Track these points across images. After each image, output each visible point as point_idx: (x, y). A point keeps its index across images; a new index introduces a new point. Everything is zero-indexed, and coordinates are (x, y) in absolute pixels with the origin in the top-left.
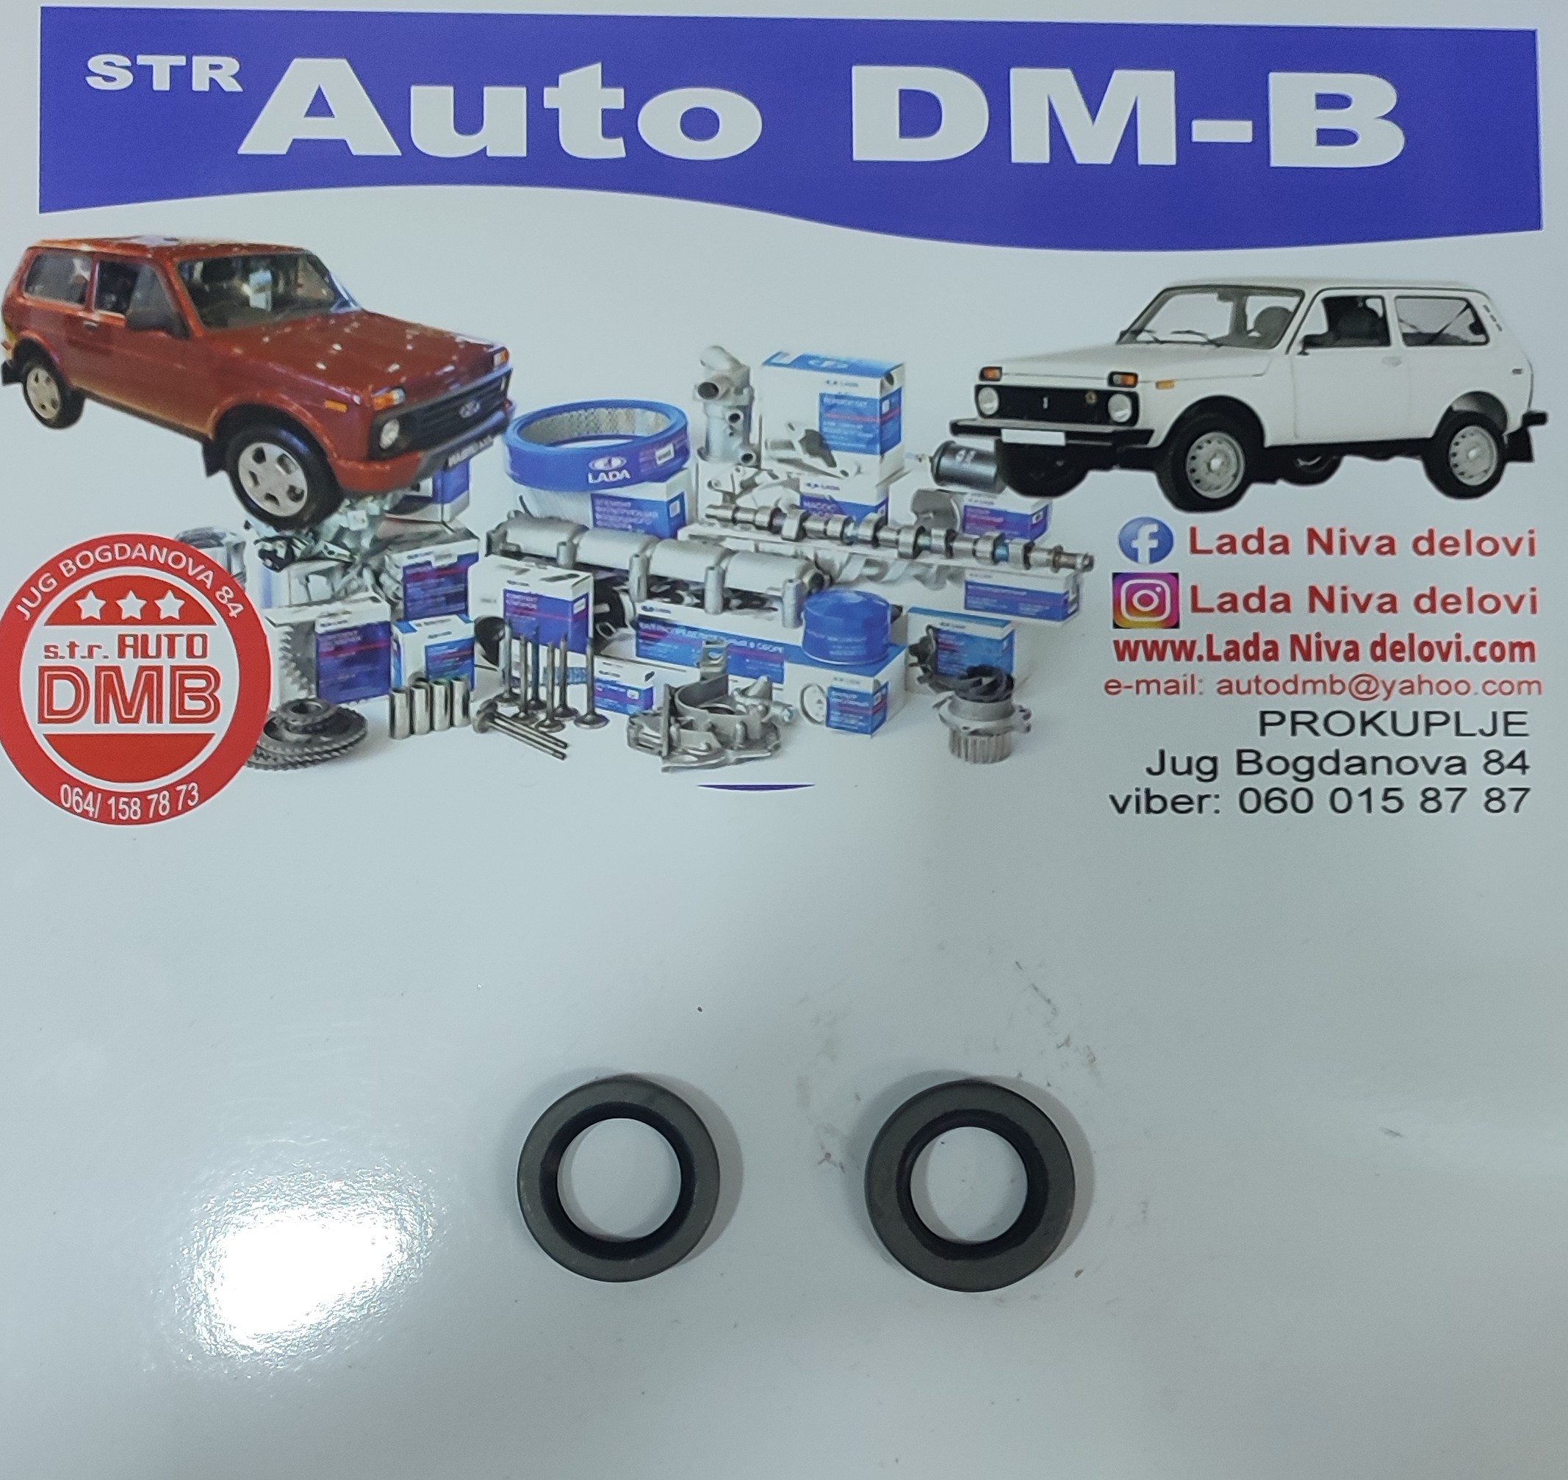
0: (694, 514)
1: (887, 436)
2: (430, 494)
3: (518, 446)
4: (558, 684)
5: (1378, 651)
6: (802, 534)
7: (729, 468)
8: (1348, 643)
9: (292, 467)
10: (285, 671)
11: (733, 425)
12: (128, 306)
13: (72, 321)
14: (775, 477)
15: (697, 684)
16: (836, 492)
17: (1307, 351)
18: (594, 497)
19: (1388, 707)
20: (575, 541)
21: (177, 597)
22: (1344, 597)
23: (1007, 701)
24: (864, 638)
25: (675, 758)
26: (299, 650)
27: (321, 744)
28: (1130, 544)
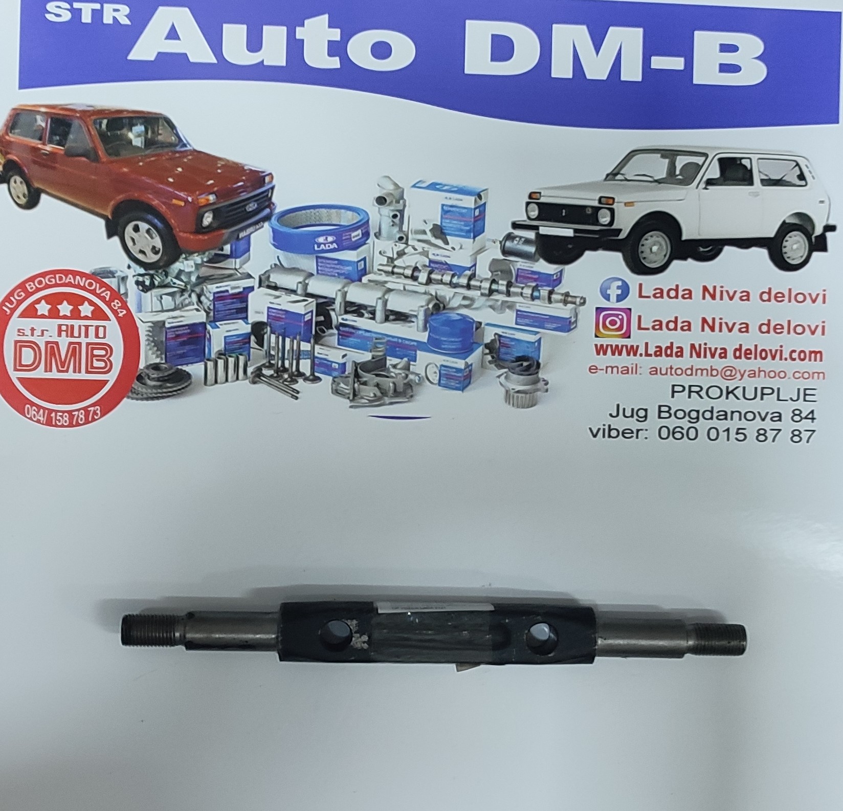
0: (371, 270)
1: (477, 228)
2: (229, 253)
3: (277, 228)
4: (296, 359)
5: (738, 354)
6: (429, 281)
7: (391, 243)
8: (721, 349)
9: (154, 235)
10: (148, 347)
11: (394, 220)
12: (66, 142)
13: (35, 150)
14: (415, 249)
15: (369, 361)
16: (449, 258)
17: (708, 187)
18: (317, 257)
19: (741, 384)
20: (307, 282)
21: (90, 305)
22: (721, 324)
23: (535, 376)
24: (460, 339)
25: (356, 401)
26: (156, 336)
27: (167, 388)
28: (606, 292)
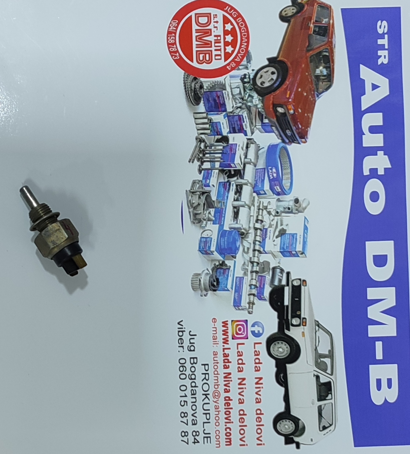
0: (260, 198)
1: (285, 253)
2: (264, 122)
3: (279, 146)
4: (210, 160)
5: (227, 399)
6: (256, 229)
7: (275, 208)
8: (229, 390)
9: (270, 82)
10: (212, 82)
11: (287, 208)
12: (315, 34)
13: (310, 19)
14: (272, 221)
15: (211, 199)
16: (268, 239)
17: (315, 377)
18: (264, 169)
19: (211, 402)
20: (252, 164)
21: (232, 51)
22: (242, 388)
23: (209, 290)
24: (226, 248)
25: (190, 194)
26: (218, 86)
27: (191, 93)
28: (256, 325)
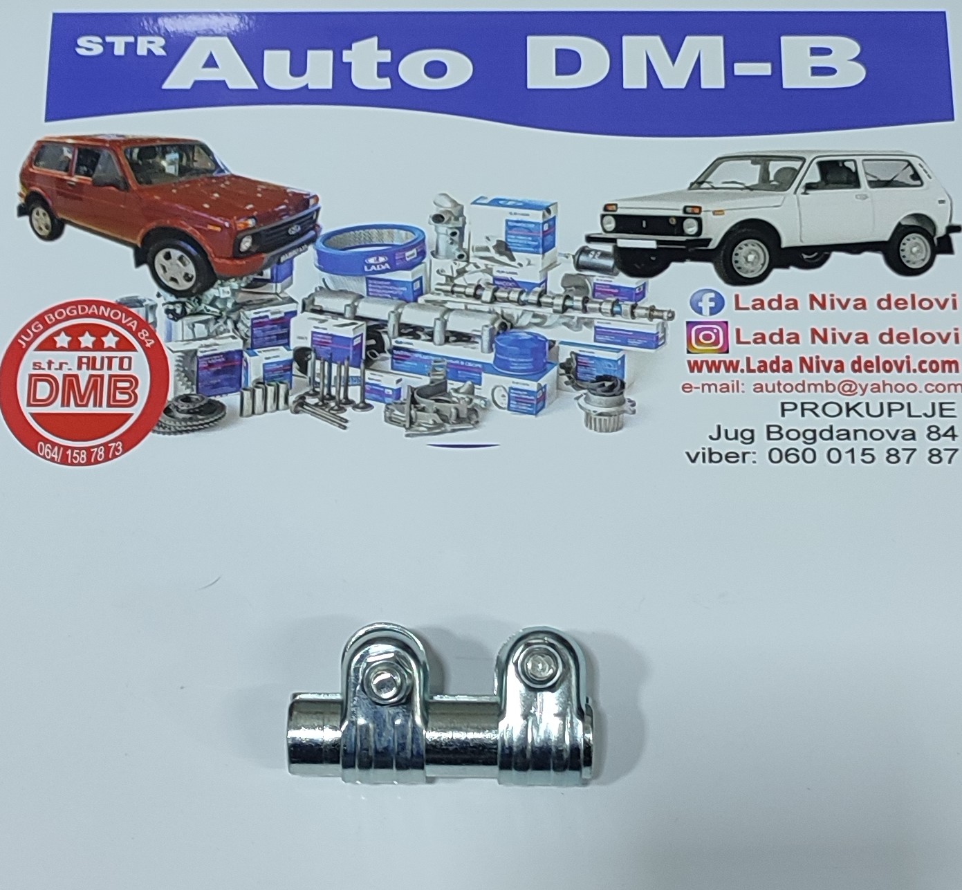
0: (428, 289)
1: (546, 244)
2: (269, 277)
3: (322, 250)
4: (343, 385)
5: (857, 367)
6: (494, 299)
7: (450, 262)
8: (837, 362)
9: (187, 262)
10: (178, 378)
11: (453, 238)
12: (94, 173)
13: (61, 181)
14: (477, 267)
15: (428, 386)
16: (515, 275)
17: (808, 192)
18: (368, 279)
19: (864, 399)
20: (356, 304)
21: (115, 335)
22: (834, 335)
23: (621, 396)
24: (531, 360)
25: (414, 429)
26: (187, 366)
27: (198, 420)
28: (697, 304)
